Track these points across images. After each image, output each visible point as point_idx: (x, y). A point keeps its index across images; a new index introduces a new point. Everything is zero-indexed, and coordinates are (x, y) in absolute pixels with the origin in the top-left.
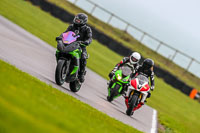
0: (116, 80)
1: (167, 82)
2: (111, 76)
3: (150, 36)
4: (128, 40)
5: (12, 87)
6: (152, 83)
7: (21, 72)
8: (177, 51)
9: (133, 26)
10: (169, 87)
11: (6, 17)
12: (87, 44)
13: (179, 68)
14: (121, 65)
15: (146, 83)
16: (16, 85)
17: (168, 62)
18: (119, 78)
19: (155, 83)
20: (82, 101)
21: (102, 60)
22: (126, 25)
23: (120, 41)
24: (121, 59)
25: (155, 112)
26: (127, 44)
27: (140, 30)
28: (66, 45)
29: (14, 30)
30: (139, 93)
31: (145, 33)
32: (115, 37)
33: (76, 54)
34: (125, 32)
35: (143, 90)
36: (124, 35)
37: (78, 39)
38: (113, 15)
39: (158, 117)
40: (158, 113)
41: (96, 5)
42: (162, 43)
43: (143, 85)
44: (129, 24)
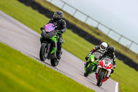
0: (90, 62)
1: (126, 63)
2: (87, 59)
3: (114, 31)
4: (98, 34)
5: (19, 67)
6: (114, 63)
7: (25, 56)
8: (132, 42)
9: (102, 25)
10: (127, 66)
11: (15, 18)
13: (134, 53)
14: (94, 51)
15: (110, 63)
16: (21, 65)
17: (126, 49)
18: (93, 60)
20: (67, 76)
21: (80, 48)
22: (97, 24)
23: (93, 34)
24: (94, 47)
25: (117, 84)
26: (98, 37)
27: (107, 27)
28: (47, 32)
29: (20, 27)
30: (105, 70)
31: (110, 29)
32: (90, 32)
34: (97, 28)
35: (108, 68)
36: (96, 30)
38: (88, 17)
39: (119, 87)
40: (119, 85)
41: (77, 10)
42: (122, 36)
43: (108, 65)
44: (99, 23)
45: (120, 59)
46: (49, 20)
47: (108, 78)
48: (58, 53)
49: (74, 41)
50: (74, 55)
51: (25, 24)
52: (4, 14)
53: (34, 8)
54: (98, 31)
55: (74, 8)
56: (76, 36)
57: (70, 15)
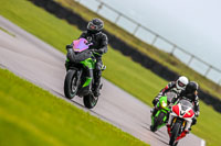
0: (160, 108)
4: (174, 64)
12: (101, 53)
14: (166, 90)
15: (190, 109)
18: (164, 105)
19: (200, 108)
23: (166, 64)
25: (203, 142)
26: (173, 68)
28: (76, 53)
30: (183, 120)
31: (193, 56)
32: (160, 60)
33: (88, 64)
34: (171, 55)
35: (187, 116)
36: (170, 58)
37: (91, 47)
38: (157, 36)
41: (139, 25)
43: (187, 111)
44: (175, 46)
45: (208, 104)
46: (81, 33)
47: (186, 132)
48: (96, 85)
49: (135, 75)
50: (136, 97)
51: (56, 48)
52: (22, 31)
53: (70, 22)
54: (173, 59)
55: (135, 22)
56: (137, 66)
57: (128, 34)
